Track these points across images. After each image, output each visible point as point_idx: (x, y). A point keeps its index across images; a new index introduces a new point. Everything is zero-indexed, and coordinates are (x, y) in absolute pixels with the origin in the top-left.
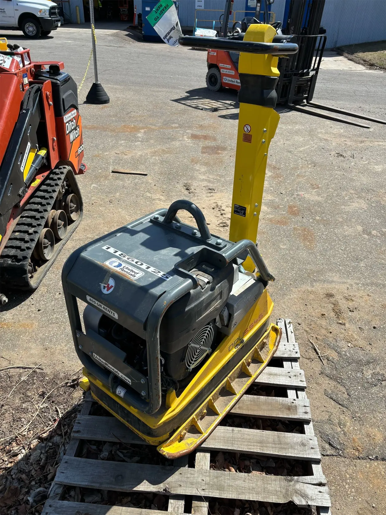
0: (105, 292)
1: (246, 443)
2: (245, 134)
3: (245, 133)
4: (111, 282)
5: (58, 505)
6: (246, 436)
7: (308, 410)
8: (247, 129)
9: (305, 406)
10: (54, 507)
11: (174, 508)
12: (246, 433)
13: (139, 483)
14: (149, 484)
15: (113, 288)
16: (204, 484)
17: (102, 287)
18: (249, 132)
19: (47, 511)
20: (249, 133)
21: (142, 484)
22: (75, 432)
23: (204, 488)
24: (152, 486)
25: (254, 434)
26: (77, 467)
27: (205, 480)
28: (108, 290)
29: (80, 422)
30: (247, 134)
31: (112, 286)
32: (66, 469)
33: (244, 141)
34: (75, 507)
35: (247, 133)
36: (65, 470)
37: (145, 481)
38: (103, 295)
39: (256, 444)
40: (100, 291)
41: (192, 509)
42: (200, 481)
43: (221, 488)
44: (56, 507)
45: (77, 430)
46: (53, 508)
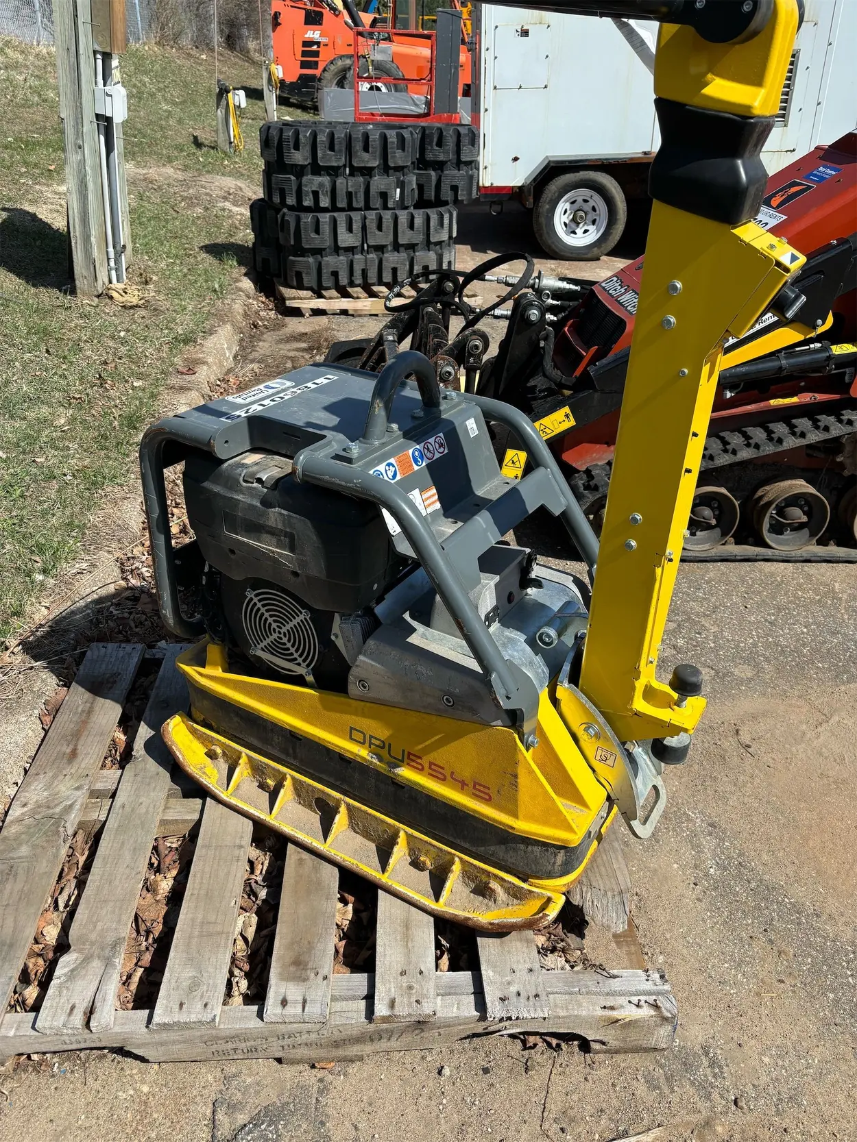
7: (294, 1010)
9: (305, 1002)
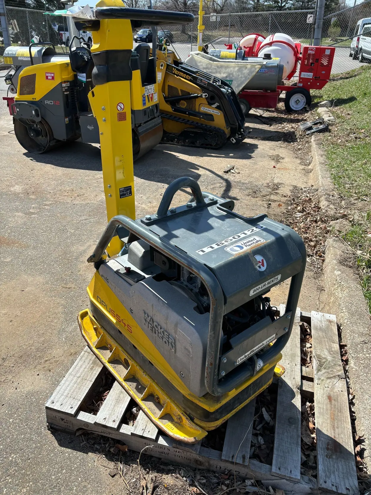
0: (263, 269)
2: (119, 113)
3: (119, 112)
4: (259, 258)
5: (323, 474)
8: (121, 107)
10: (326, 478)
11: (309, 387)
13: (294, 406)
14: (295, 399)
15: (264, 260)
17: (258, 268)
18: (123, 109)
19: (330, 485)
20: (123, 112)
21: (295, 404)
22: (244, 461)
23: (295, 364)
24: (296, 397)
26: (283, 458)
28: (263, 266)
29: (231, 456)
30: (121, 113)
31: (262, 260)
32: (286, 468)
34: (323, 459)
35: (121, 111)
36: (288, 469)
37: (292, 401)
38: (265, 272)
40: (260, 272)
41: (308, 376)
44: (326, 476)
45: (242, 459)
46: (327, 480)
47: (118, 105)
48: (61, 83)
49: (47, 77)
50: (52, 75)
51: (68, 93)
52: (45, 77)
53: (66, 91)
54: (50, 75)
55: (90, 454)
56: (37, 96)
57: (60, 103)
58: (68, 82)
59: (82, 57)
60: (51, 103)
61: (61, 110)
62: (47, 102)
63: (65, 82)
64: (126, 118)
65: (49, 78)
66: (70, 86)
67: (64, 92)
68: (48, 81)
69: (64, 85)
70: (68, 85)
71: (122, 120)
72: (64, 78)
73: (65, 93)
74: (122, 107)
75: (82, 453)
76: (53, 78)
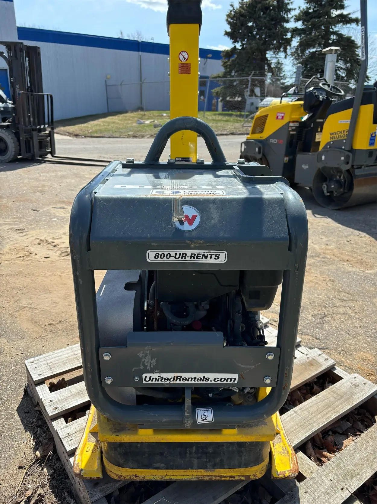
1: (319, 416)
2: (181, 64)
3: (181, 62)
6: (312, 410)
7: (325, 356)
8: (184, 57)
9: (320, 355)
12: (308, 406)
16: (337, 483)
17: (177, 224)
18: (187, 60)
20: (187, 62)
23: (342, 487)
25: (315, 402)
27: (332, 479)
30: (184, 64)
31: (194, 217)
33: (181, 73)
35: (184, 62)
39: (326, 411)
42: (330, 483)
43: (352, 474)
47: (180, 53)
48: (289, 122)
49: (277, 117)
50: (283, 115)
51: (295, 133)
52: (275, 117)
53: (293, 130)
54: (280, 115)
55: (28, 433)
56: (264, 135)
57: (283, 142)
58: (297, 122)
59: (317, 97)
60: (275, 141)
61: (283, 149)
62: (272, 141)
63: (293, 122)
64: (190, 71)
65: (280, 117)
66: (299, 127)
67: (290, 131)
68: (278, 121)
69: (291, 124)
70: (297, 125)
71: (184, 73)
72: (293, 118)
73: (291, 133)
74: (186, 56)
75: (23, 429)
76: (283, 118)
